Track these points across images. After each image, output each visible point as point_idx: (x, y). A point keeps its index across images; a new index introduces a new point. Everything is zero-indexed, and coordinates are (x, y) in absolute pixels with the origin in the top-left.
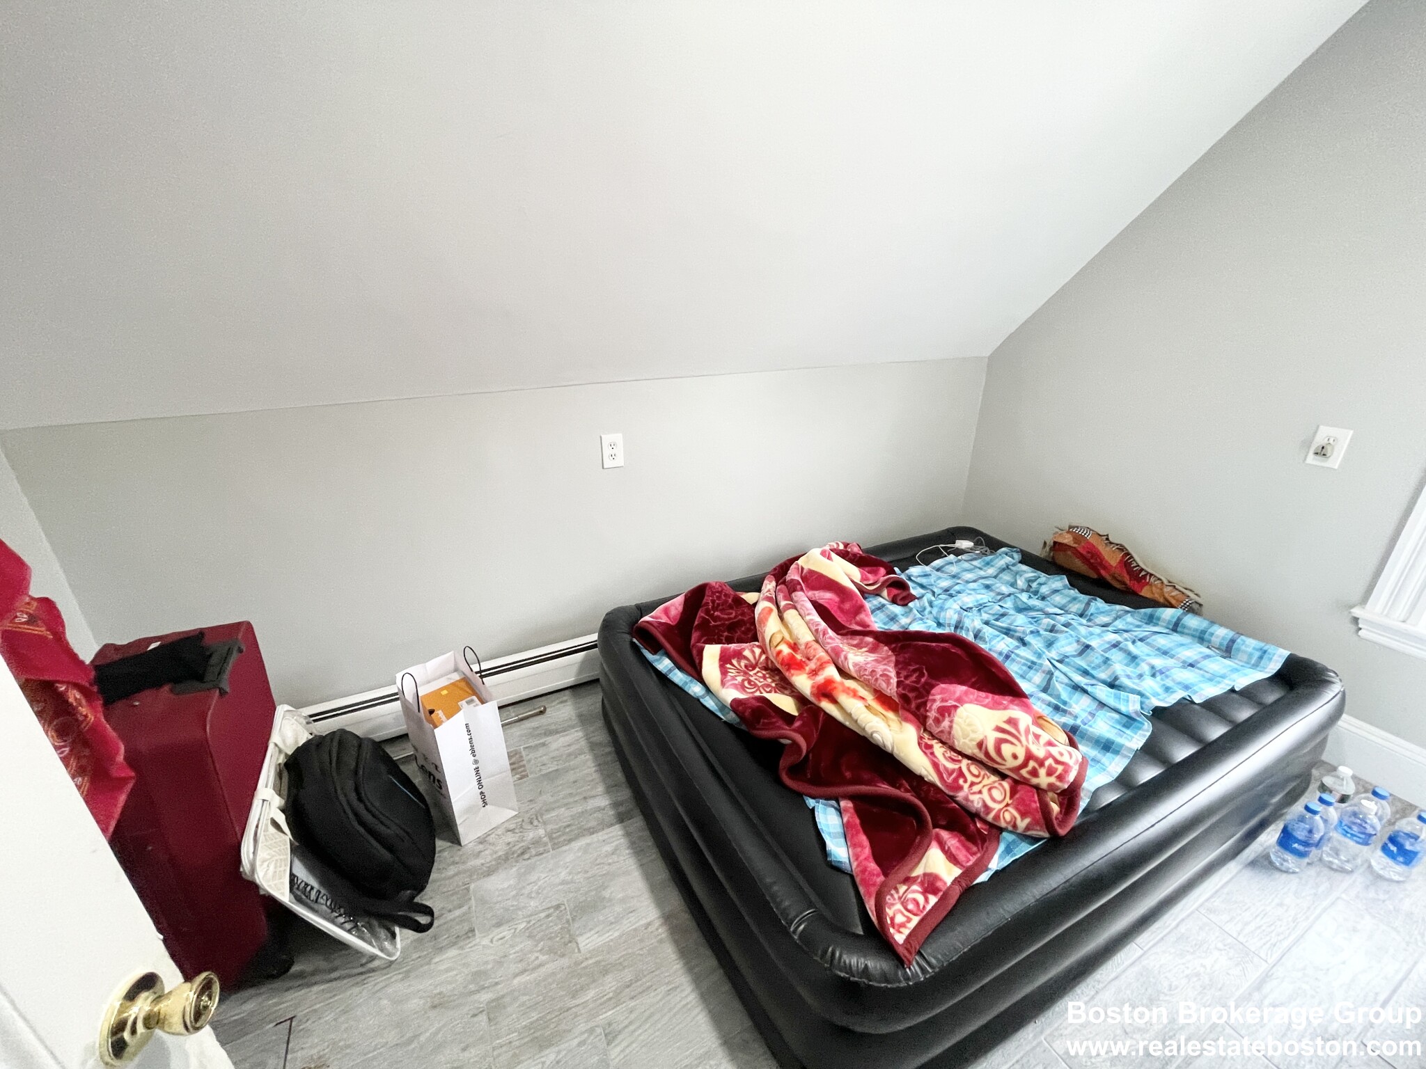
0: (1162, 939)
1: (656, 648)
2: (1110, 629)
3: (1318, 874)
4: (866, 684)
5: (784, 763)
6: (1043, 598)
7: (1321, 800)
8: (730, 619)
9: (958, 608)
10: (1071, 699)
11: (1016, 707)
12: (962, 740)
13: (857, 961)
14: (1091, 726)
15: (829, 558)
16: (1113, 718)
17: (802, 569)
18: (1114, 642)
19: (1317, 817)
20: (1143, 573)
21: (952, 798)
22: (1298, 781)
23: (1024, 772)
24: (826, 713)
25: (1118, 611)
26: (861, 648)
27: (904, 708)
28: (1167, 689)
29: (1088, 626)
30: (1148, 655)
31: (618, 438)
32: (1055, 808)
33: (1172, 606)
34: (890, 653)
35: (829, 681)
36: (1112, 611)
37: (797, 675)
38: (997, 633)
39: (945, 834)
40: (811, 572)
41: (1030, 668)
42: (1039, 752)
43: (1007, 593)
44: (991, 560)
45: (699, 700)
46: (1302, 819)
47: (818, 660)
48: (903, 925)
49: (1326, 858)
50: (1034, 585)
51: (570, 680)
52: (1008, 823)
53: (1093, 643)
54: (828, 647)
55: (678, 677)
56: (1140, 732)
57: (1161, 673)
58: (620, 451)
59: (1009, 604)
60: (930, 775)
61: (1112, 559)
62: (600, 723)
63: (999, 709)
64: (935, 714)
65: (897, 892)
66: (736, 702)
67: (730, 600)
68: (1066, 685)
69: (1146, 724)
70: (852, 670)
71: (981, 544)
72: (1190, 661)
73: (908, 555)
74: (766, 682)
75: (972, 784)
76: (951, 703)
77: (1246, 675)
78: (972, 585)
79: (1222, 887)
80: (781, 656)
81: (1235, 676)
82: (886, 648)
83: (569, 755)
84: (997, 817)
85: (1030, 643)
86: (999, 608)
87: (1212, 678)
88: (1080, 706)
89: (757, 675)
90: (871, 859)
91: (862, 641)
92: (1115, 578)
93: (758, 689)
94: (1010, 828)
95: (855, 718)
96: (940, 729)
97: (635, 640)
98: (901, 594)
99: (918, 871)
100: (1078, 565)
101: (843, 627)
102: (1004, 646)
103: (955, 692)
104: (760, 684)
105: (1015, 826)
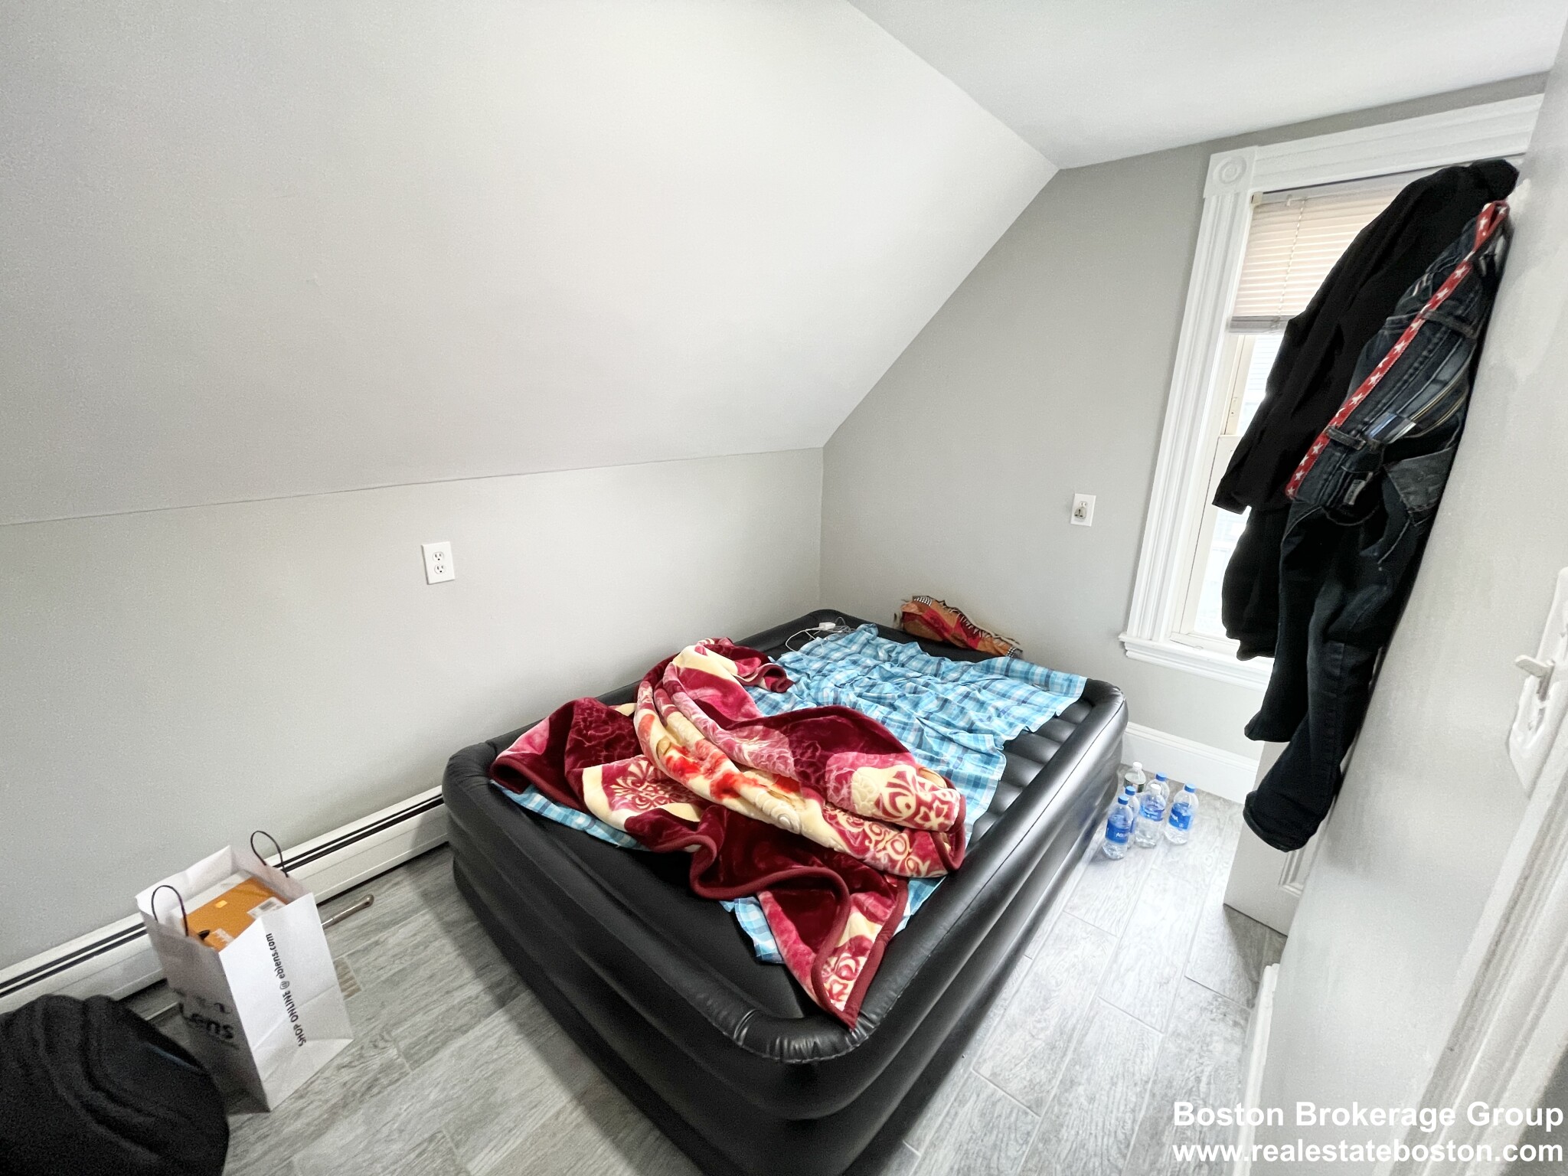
0: (1044, 944)
1: (522, 784)
2: (959, 682)
3: (1136, 854)
4: (763, 770)
5: (695, 871)
6: (903, 666)
7: (1128, 792)
8: (607, 735)
9: (833, 686)
10: (941, 749)
11: (901, 762)
12: (862, 803)
13: (806, 1043)
14: (961, 769)
15: (704, 654)
16: (975, 758)
17: (678, 669)
18: (965, 693)
19: (1127, 807)
20: (976, 630)
21: (862, 861)
22: (1110, 782)
23: (918, 819)
24: (729, 810)
25: (963, 667)
26: (753, 738)
27: (804, 785)
28: (1011, 725)
29: (943, 684)
30: (992, 700)
31: (445, 546)
32: (948, 847)
33: (1001, 655)
34: (782, 736)
35: (728, 776)
36: (958, 667)
37: (693, 778)
38: (870, 703)
39: (861, 897)
40: (689, 671)
41: (904, 729)
42: (927, 797)
43: (872, 666)
44: (854, 637)
45: (585, 833)
46: (1118, 812)
47: (712, 757)
48: (841, 993)
49: (1139, 840)
50: (893, 655)
51: (404, 854)
52: (912, 871)
53: (950, 697)
54: (720, 743)
55: (555, 812)
56: (998, 765)
57: (1004, 712)
58: (448, 561)
59: (875, 675)
60: (839, 844)
61: (951, 621)
62: (454, 896)
63: (887, 767)
64: (834, 784)
65: (829, 965)
66: (631, 823)
67: (604, 716)
68: (936, 737)
69: (1001, 757)
70: (748, 759)
71: (842, 624)
72: (1022, 699)
73: (777, 643)
74: (658, 795)
75: (877, 842)
76: (847, 769)
77: (1062, 702)
78: (841, 663)
79: (1077, 886)
80: (672, 763)
81: (1054, 705)
82: (777, 732)
83: (416, 946)
84: (902, 869)
85: (899, 707)
86: (868, 680)
87: (1040, 710)
88: (949, 753)
89: (647, 791)
90: (800, 941)
91: (751, 732)
92: (956, 638)
93: (652, 804)
94: (915, 876)
95: (760, 807)
96: (840, 798)
97: (493, 782)
98: (778, 680)
99: (845, 939)
100: (926, 632)
101: (731, 722)
102: (879, 713)
103: (848, 759)
104: (652, 799)
105: (918, 872)
